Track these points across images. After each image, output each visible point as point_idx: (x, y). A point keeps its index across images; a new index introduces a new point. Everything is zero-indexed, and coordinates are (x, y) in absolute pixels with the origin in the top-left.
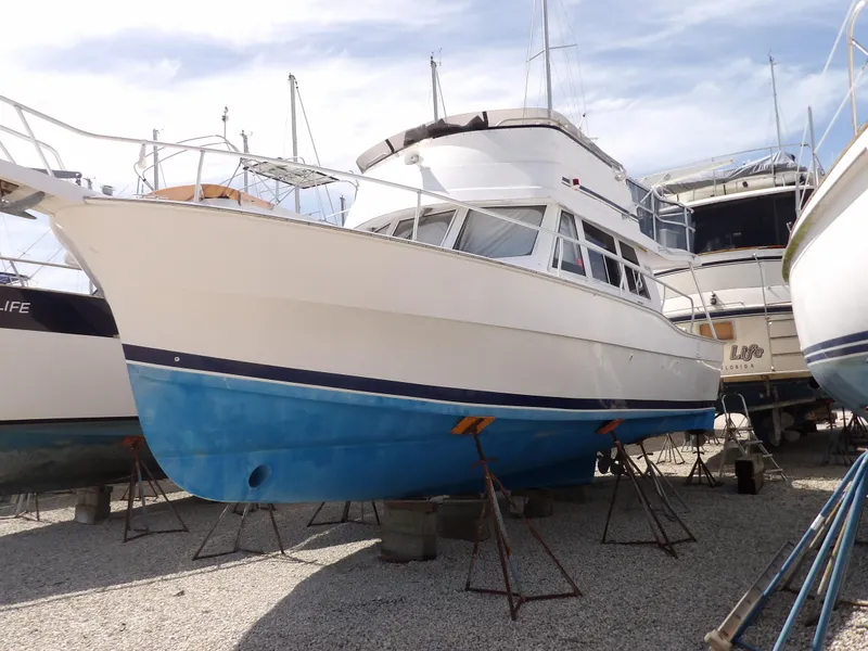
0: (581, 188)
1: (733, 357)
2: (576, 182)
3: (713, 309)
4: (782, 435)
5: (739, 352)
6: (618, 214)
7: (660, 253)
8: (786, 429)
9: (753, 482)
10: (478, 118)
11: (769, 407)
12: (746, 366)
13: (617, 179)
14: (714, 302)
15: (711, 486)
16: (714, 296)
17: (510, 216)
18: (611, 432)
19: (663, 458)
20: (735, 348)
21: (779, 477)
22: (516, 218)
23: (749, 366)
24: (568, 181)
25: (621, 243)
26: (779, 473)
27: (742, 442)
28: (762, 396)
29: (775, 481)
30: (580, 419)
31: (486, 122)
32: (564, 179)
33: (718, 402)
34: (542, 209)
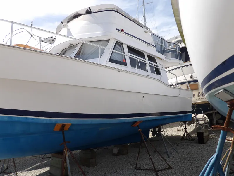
0: (125, 33)
1: (199, 95)
2: (122, 30)
3: (191, 80)
4: (217, 121)
5: (200, 94)
6: (146, 45)
7: (165, 60)
8: (219, 119)
9: (203, 140)
10: (88, 10)
11: (212, 112)
12: (203, 98)
13: (146, 32)
14: (192, 77)
15: (190, 140)
16: (192, 75)
17: (97, 44)
18: (138, 126)
19: (179, 129)
20: (199, 93)
21: (214, 136)
22: (100, 45)
23: (204, 98)
24: (119, 30)
25: (148, 56)
26: (215, 135)
27: (201, 125)
28: (209, 108)
29: (213, 138)
30: (119, 122)
31: (91, 11)
32: (117, 29)
33: (193, 111)
34: (108, 41)
